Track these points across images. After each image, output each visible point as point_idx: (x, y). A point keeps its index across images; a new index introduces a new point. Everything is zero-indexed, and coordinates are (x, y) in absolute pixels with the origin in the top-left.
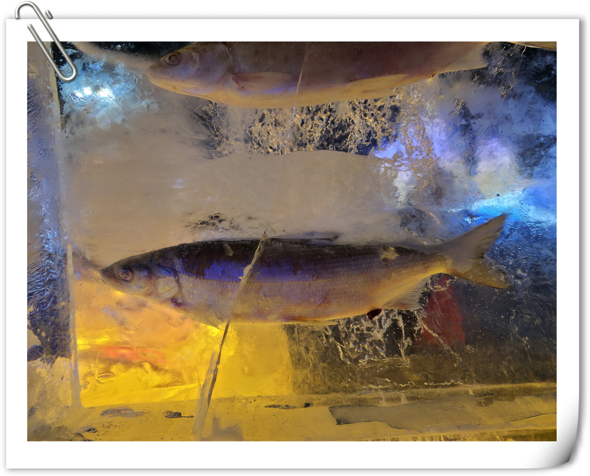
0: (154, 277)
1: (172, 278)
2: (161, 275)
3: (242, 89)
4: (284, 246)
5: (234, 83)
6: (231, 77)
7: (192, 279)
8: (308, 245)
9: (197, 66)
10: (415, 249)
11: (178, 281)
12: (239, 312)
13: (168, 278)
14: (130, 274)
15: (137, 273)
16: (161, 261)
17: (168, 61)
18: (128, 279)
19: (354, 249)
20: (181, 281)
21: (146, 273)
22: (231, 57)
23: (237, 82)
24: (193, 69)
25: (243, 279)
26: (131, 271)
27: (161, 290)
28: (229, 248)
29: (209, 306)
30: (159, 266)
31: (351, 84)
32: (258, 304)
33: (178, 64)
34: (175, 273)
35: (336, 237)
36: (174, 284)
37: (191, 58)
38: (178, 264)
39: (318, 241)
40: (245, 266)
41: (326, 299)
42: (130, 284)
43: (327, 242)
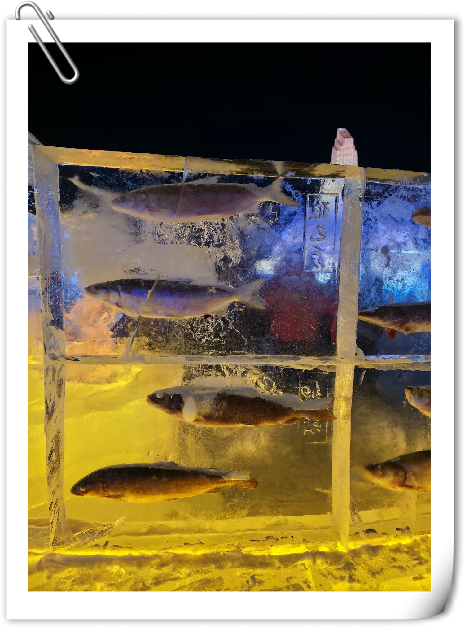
0: (109, 293)
1: (117, 294)
2: (112, 292)
3: (151, 214)
4: (167, 284)
5: (148, 212)
6: (147, 209)
7: (126, 295)
8: (178, 284)
9: (132, 203)
10: (225, 289)
11: (119, 295)
12: (146, 311)
13: (115, 293)
14: (98, 290)
15: (101, 290)
16: (112, 286)
17: (120, 200)
18: (97, 293)
19: (198, 287)
20: (121, 295)
21: (105, 291)
22: (147, 200)
23: (150, 212)
24: (131, 204)
25: (148, 295)
26: (99, 289)
27: (111, 299)
28: (142, 282)
29: (132, 307)
30: (111, 287)
31: (199, 216)
32: (155, 308)
33: (124, 202)
34: (118, 292)
35: (191, 282)
36: (118, 296)
37: (130, 200)
38: (120, 287)
39: (183, 283)
40: (149, 290)
41: (185, 308)
42: (98, 295)
43: (187, 284)
